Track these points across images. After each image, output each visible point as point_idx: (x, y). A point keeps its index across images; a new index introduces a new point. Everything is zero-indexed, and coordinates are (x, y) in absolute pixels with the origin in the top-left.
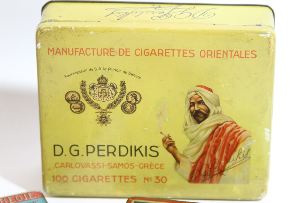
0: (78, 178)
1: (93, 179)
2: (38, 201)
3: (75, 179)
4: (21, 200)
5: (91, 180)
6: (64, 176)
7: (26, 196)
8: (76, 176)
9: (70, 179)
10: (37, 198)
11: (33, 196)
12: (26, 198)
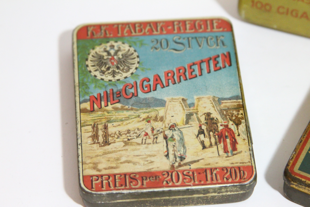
0: (285, 10)
1: (305, 15)
2: (223, 36)
3: (281, 10)
4: (201, 30)
5: (302, 16)
6: (267, 4)
7: (210, 26)
8: (283, 8)
9: (274, 9)
10: (223, 31)
11: (218, 27)
12: (209, 27)
